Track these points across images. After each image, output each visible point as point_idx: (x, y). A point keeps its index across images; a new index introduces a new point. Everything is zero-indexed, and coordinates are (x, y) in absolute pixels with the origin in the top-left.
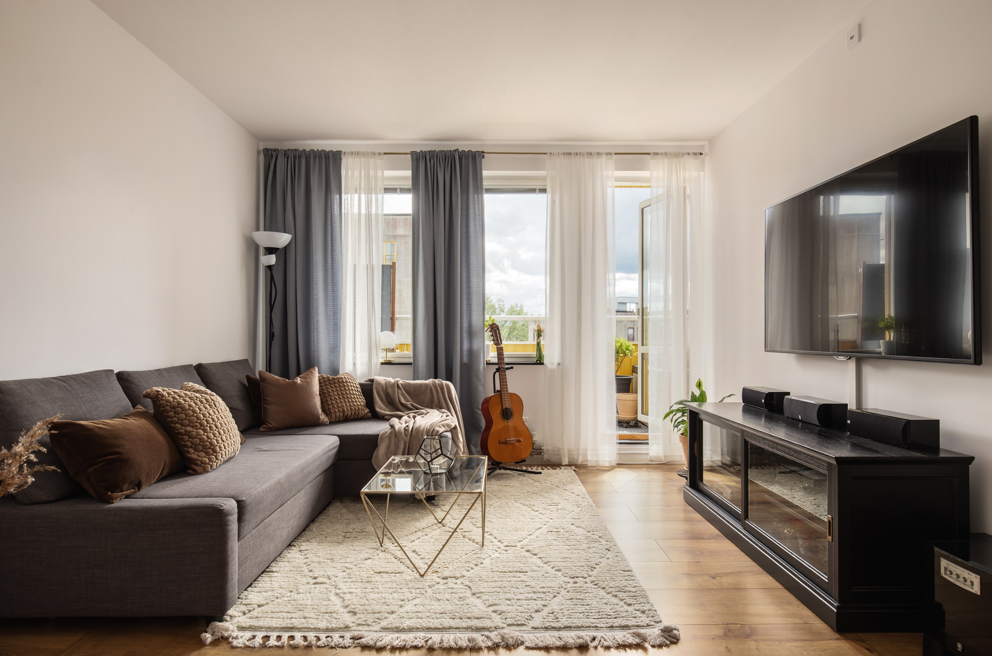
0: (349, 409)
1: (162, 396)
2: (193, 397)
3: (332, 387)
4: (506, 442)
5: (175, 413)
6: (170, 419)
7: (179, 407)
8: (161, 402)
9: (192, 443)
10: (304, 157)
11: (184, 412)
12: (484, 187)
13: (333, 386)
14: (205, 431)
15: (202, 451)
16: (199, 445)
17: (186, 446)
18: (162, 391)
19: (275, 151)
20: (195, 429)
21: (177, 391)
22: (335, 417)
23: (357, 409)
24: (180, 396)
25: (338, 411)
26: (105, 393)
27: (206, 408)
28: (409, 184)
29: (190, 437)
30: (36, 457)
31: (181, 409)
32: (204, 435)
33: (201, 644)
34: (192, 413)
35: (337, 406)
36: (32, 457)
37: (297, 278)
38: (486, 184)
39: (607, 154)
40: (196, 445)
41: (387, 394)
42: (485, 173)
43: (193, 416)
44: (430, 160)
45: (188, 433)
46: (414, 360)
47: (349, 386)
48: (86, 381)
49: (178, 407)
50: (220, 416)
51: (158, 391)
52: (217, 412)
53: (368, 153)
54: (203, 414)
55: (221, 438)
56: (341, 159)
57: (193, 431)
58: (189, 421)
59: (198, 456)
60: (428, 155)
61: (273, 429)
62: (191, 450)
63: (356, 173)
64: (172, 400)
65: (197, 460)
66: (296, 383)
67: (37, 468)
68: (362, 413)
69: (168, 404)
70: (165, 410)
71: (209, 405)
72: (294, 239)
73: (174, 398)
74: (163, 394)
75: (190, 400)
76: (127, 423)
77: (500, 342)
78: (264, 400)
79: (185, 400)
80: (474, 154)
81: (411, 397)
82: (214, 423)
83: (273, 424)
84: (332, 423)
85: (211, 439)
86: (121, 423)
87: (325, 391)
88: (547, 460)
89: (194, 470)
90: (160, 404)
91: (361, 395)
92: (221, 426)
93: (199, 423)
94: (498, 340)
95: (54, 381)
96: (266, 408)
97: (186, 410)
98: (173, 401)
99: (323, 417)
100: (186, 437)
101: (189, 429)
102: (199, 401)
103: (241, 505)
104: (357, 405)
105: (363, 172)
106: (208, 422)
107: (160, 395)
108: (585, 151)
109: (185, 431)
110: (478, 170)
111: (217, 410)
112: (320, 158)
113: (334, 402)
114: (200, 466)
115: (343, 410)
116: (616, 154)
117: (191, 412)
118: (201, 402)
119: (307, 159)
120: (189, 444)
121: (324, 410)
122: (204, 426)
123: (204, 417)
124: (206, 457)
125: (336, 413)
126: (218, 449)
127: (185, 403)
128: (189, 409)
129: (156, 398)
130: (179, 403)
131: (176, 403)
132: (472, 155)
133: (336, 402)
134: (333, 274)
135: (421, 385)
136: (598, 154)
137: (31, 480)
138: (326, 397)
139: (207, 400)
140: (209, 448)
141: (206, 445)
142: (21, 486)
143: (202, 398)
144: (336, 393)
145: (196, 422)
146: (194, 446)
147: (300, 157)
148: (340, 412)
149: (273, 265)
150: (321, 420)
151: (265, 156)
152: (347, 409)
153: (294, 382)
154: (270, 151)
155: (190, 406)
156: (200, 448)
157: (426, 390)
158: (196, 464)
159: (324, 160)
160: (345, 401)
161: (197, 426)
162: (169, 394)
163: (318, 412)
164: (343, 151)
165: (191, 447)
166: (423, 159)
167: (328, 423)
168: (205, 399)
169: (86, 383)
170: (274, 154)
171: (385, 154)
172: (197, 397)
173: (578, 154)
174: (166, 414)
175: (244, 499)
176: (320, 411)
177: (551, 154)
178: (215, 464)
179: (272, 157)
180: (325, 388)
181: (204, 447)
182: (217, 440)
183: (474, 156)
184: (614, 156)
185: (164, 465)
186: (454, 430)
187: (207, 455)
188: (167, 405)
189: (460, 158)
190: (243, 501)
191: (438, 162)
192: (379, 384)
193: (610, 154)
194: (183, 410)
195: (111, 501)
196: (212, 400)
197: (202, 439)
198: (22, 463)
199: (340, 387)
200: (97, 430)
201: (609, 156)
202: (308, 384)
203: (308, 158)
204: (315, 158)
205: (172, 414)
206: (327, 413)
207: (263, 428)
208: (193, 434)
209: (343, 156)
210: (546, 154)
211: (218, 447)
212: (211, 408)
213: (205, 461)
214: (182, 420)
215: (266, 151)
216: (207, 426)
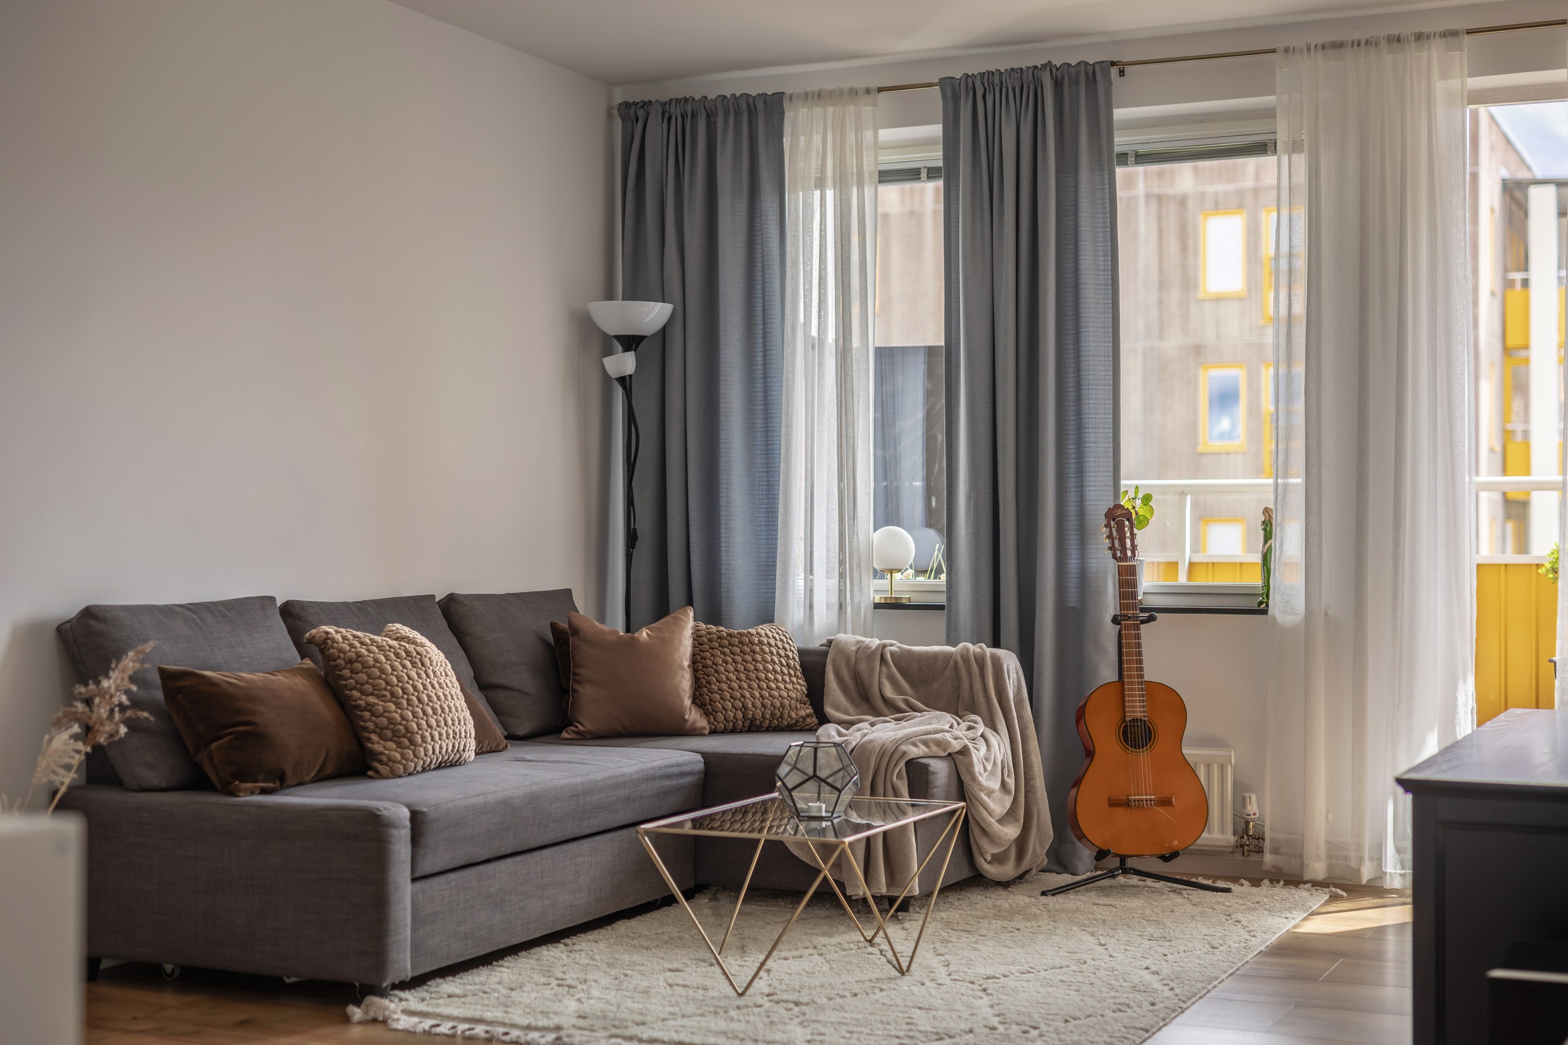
0: (759, 704)
1: (334, 641)
2: (383, 646)
3: (724, 653)
4: (1127, 804)
5: (352, 671)
6: (344, 682)
7: (359, 662)
8: (331, 651)
9: (376, 725)
10: (704, 116)
11: (366, 670)
12: (1117, 149)
13: (727, 650)
14: (398, 705)
15: (391, 740)
16: (387, 728)
17: (365, 729)
18: (334, 633)
19: (643, 106)
20: (382, 701)
21: (359, 634)
22: (725, 719)
23: (778, 704)
24: (362, 643)
25: (733, 707)
26: (255, 635)
27: (404, 666)
28: (936, 157)
29: (373, 714)
30: (129, 699)
31: (362, 664)
32: (395, 712)
33: (346, 1020)
34: (378, 673)
35: (731, 697)
36: (124, 699)
37: (688, 401)
38: (1121, 141)
39: (1444, 35)
40: (382, 729)
41: (856, 677)
42: (1120, 114)
43: (380, 678)
44: (984, 97)
45: (369, 707)
46: (949, 599)
47: (765, 653)
48: (227, 613)
49: (356, 662)
50: (430, 683)
51: (327, 633)
52: (424, 676)
53: (841, 92)
54: (397, 677)
55: (427, 721)
56: (782, 113)
57: (378, 705)
58: (373, 686)
59: (385, 748)
60: (978, 84)
61: (588, 736)
62: (374, 737)
63: (817, 139)
64: (348, 648)
65: (383, 754)
66: (637, 640)
67: (129, 713)
68: (789, 716)
69: (342, 655)
70: (336, 666)
71: (410, 661)
72: (681, 313)
73: (351, 645)
74: (334, 638)
75: (377, 651)
76: (272, 680)
77: (1129, 553)
78: (575, 674)
79: (369, 651)
80: (1091, 71)
81: (912, 685)
82: (416, 694)
83: (586, 724)
84: (714, 732)
85: (407, 721)
86: (262, 679)
87: (709, 662)
88: (1274, 867)
89: (377, 771)
90: (330, 655)
91: (798, 677)
92: (429, 700)
93: (390, 691)
94: (1124, 549)
95: (179, 609)
96: (575, 691)
97: (369, 667)
98: (350, 651)
99: (694, 716)
100: (367, 714)
101: (372, 699)
102: (394, 653)
103: (416, 817)
104: (780, 696)
105: (830, 137)
106: (405, 691)
107: (329, 639)
108: (1382, 32)
109: (366, 703)
110: (1102, 110)
111: (426, 672)
112: (738, 113)
113: (724, 686)
114: (386, 764)
115: (743, 706)
116: (1470, 32)
117: (376, 670)
118: (397, 655)
119: (712, 118)
120: (371, 725)
121: (698, 700)
122: (398, 698)
123: (399, 681)
124: (397, 751)
125: (726, 710)
126: (419, 740)
127: (368, 656)
128: (374, 666)
129: (324, 644)
130: (359, 655)
131: (353, 654)
132: (1086, 73)
133: (730, 687)
134: (766, 390)
135: (935, 656)
136: (1419, 37)
137: (123, 730)
138: (708, 676)
139: (408, 653)
140: (404, 736)
141: (398, 731)
142: (111, 736)
143: (400, 649)
144: (731, 667)
145: (385, 689)
146: (378, 730)
147: (694, 115)
148: (736, 709)
149: (630, 376)
150: (689, 723)
151: (623, 121)
152: (753, 704)
153: (633, 638)
154: (633, 108)
155: (376, 660)
156: (389, 734)
157: (945, 668)
158: (380, 762)
159: (745, 117)
160: (749, 686)
161: (384, 696)
162: (344, 638)
163: (682, 702)
164: (788, 92)
165: (374, 732)
166: (967, 94)
167: (707, 732)
168: (404, 651)
169: (226, 616)
170: (641, 113)
171: (880, 90)
172: (390, 647)
173: (1363, 43)
174: (338, 672)
175: (425, 810)
176: (687, 702)
177: (1286, 50)
178: (413, 765)
179: (637, 120)
180: (709, 654)
181: (395, 732)
182: (418, 724)
183: (1091, 75)
184: (1467, 38)
185: (327, 755)
186: (960, 757)
187: (400, 748)
188: (339, 657)
189: (1058, 85)
190: (422, 813)
191: (1004, 99)
192: (842, 651)
193: (1454, 34)
194: (364, 668)
195: (238, 794)
196: (418, 653)
197: (391, 719)
198: (113, 706)
199: (744, 654)
200: (225, 686)
201: (1450, 40)
202: (666, 643)
203: (710, 116)
204: (726, 115)
205: (346, 672)
206: (708, 709)
207: (567, 732)
208: (378, 709)
209: (786, 104)
210: (1273, 51)
211: (419, 736)
212: (413, 667)
213: (395, 757)
214: (362, 684)
215: (626, 106)
216: (402, 697)
